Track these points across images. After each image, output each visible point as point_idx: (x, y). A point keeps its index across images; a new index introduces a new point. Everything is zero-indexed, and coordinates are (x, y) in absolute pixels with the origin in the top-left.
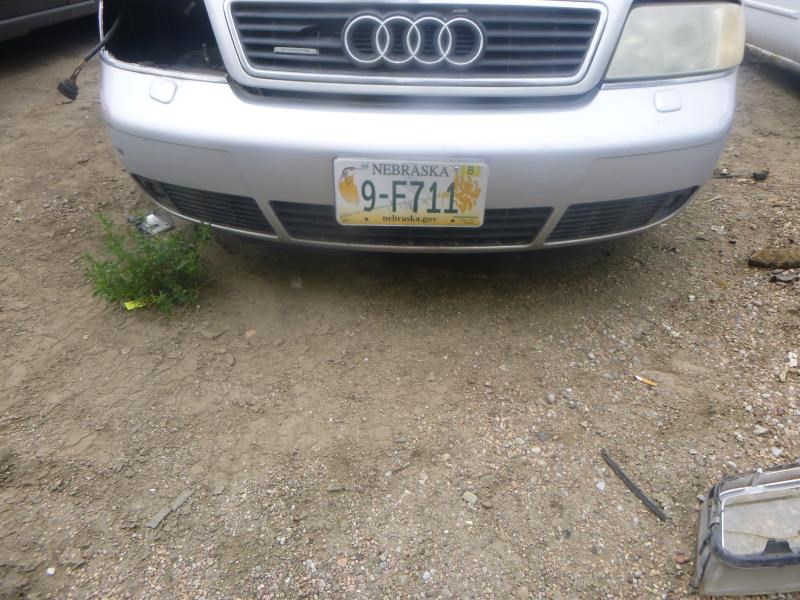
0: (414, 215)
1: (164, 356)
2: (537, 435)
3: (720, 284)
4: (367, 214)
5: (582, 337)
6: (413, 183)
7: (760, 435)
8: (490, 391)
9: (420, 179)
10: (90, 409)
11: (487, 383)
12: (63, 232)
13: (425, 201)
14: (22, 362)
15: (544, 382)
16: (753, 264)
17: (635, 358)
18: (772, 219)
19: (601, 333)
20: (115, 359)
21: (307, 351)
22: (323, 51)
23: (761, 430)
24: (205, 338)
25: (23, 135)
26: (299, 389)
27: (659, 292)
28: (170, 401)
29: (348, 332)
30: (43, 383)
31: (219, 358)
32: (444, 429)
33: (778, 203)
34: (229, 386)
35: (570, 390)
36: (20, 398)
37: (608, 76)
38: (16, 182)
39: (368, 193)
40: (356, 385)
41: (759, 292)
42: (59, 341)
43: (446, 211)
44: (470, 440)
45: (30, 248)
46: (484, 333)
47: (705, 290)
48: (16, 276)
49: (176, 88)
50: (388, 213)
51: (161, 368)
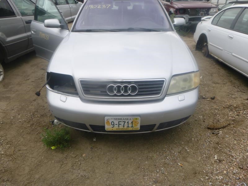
0: (123, 128)
1: (63, 163)
2: (154, 182)
3: (200, 135)
4: (113, 128)
5: (166, 152)
6: (123, 122)
7: (207, 179)
8: (143, 169)
9: (125, 121)
10: (46, 179)
11: (143, 167)
12: (32, 125)
13: (126, 125)
14: (28, 166)
15: (156, 167)
16: (209, 128)
17: (178, 158)
18: (214, 114)
19: (170, 151)
20: (51, 164)
21: (98, 160)
22: (102, 92)
23: (207, 178)
24: (72, 157)
25: (17, 91)
26: (97, 171)
27: (185, 138)
28: (66, 176)
29: (108, 154)
30: (34, 172)
31: (77, 163)
32: (132, 181)
33: (216, 108)
34: (80, 171)
35: (162, 168)
36: (29, 176)
37: (167, 93)
38: (17, 107)
39: (113, 123)
40: (111, 169)
41: (210, 137)
42: (36, 159)
43: (131, 127)
44: (139, 184)
45: (24, 130)
46: (142, 152)
47: (196, 137)
48: (22, 139)
49: (67, 98)
50: (118, 128)
51: (62, 166)
